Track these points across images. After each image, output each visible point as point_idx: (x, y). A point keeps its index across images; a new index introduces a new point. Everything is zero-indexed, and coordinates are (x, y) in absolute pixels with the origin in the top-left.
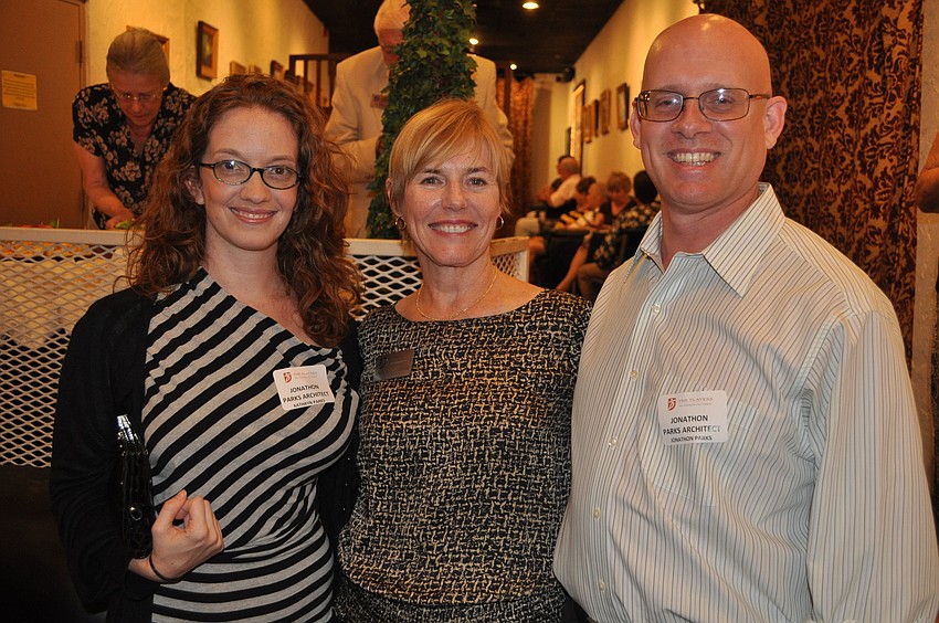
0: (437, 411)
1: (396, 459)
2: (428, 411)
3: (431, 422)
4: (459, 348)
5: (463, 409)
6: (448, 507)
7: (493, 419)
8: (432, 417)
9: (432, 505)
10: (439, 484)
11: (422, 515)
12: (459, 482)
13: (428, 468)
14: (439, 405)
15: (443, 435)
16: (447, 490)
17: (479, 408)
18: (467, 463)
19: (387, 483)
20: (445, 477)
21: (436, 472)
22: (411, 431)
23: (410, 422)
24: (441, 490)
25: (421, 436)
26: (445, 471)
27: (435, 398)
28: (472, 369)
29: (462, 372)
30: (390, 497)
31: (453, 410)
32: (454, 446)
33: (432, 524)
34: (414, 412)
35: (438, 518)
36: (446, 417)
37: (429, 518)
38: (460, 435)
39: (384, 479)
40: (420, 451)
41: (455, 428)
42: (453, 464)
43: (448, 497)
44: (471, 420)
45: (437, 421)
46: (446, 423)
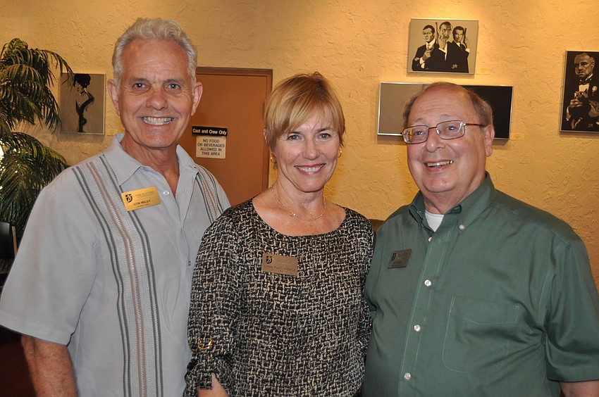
0: (316, 300)
1: (290, 335)
2: (310, 301)
3: (314, 309)
4: (322, 255)
5: (333, 296)
6: (329, 360)
7: (352, 299)
8: (314, 305)
9: (318, 360)
10: (321, 346)
11: (312, 368)
12: (334, 343)
13: (311, 338)
14: (317, 296)
15: (321, 315)
16: (327, 349)
17: (342, 294)
18: (338, 330)
19: (284, 351)
20: (325, 341)
21: (316, 339)
22: (301, 316)
23: (301, 310)
24: (323, 350)
25: (308, 319)
26: (324, 337)
27: (313, 292)
28: (330, 267)
29: (325, 270)
30: (285, 361)
31: (326, 298)
32: (329, 320)
33: (320, 373)
34: (303, 303)
35: (323, 368)
36: (323, 303)
37: (318, 369)
38: (332, 313)
39: (282, 348)
40: (306, 329)
41: (329, 309)
42: (329, 332)
43: (328, 353)
44: (339, 303)
45: (318, 308)
46: (324, 307)
